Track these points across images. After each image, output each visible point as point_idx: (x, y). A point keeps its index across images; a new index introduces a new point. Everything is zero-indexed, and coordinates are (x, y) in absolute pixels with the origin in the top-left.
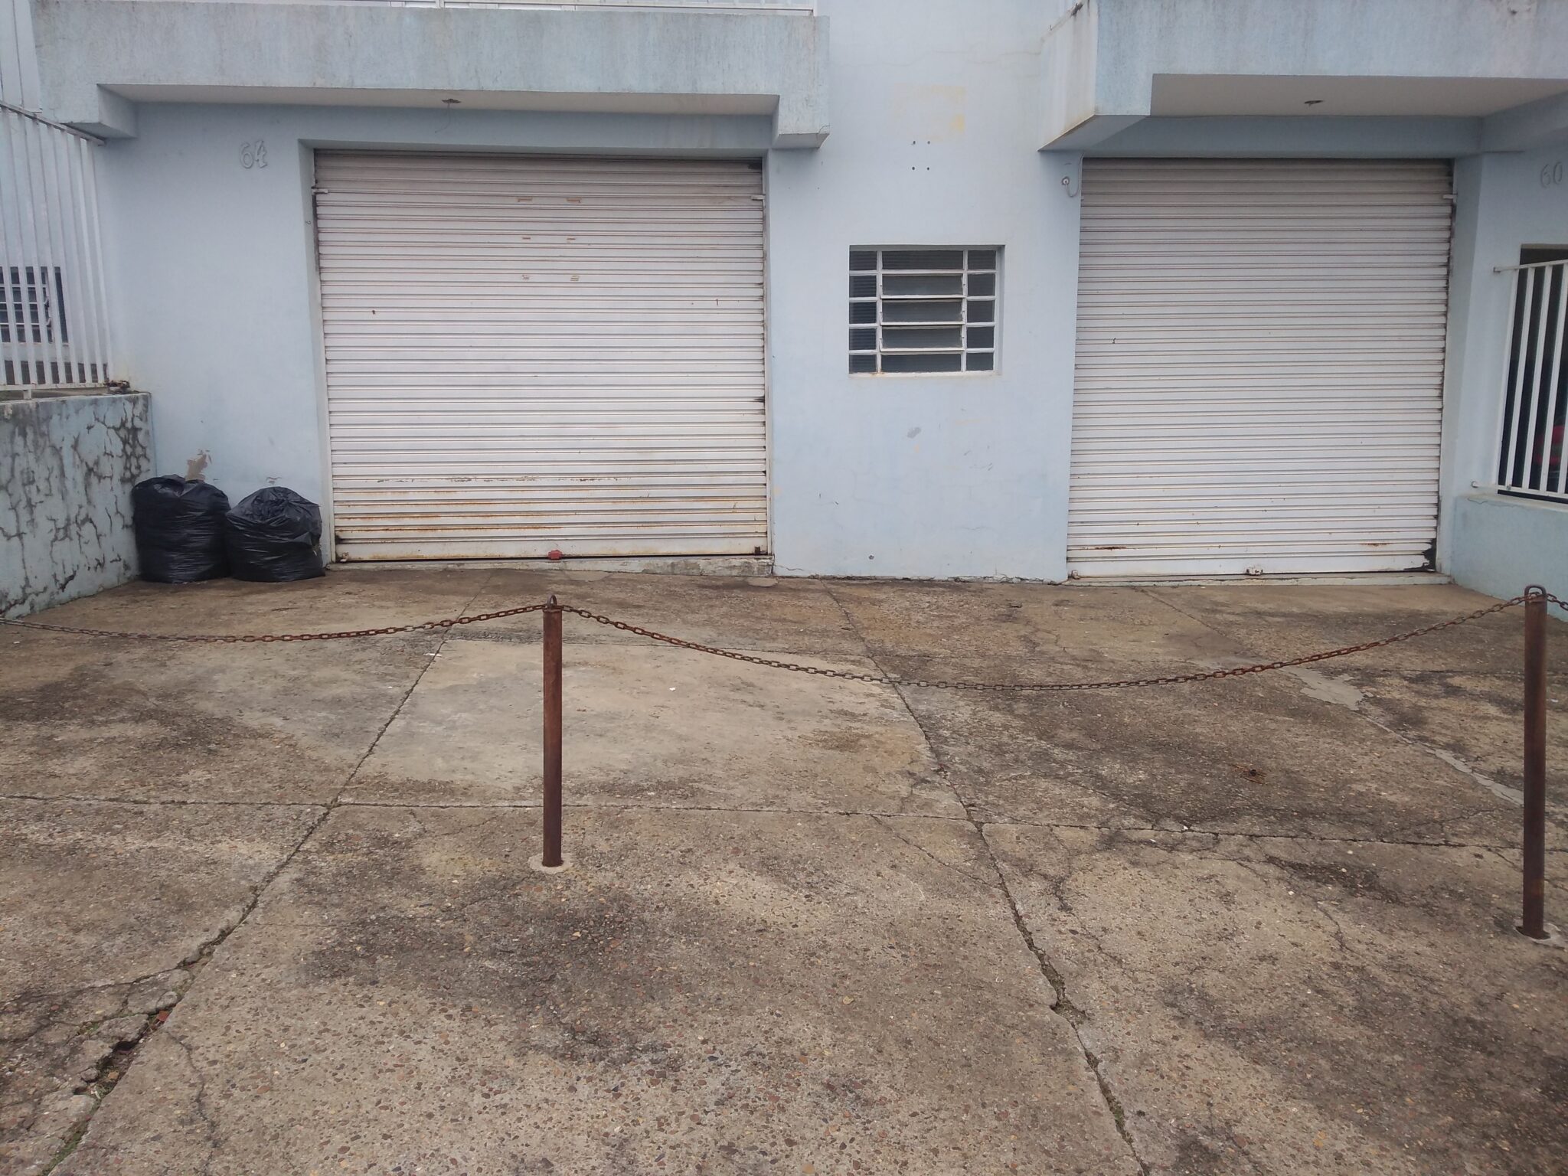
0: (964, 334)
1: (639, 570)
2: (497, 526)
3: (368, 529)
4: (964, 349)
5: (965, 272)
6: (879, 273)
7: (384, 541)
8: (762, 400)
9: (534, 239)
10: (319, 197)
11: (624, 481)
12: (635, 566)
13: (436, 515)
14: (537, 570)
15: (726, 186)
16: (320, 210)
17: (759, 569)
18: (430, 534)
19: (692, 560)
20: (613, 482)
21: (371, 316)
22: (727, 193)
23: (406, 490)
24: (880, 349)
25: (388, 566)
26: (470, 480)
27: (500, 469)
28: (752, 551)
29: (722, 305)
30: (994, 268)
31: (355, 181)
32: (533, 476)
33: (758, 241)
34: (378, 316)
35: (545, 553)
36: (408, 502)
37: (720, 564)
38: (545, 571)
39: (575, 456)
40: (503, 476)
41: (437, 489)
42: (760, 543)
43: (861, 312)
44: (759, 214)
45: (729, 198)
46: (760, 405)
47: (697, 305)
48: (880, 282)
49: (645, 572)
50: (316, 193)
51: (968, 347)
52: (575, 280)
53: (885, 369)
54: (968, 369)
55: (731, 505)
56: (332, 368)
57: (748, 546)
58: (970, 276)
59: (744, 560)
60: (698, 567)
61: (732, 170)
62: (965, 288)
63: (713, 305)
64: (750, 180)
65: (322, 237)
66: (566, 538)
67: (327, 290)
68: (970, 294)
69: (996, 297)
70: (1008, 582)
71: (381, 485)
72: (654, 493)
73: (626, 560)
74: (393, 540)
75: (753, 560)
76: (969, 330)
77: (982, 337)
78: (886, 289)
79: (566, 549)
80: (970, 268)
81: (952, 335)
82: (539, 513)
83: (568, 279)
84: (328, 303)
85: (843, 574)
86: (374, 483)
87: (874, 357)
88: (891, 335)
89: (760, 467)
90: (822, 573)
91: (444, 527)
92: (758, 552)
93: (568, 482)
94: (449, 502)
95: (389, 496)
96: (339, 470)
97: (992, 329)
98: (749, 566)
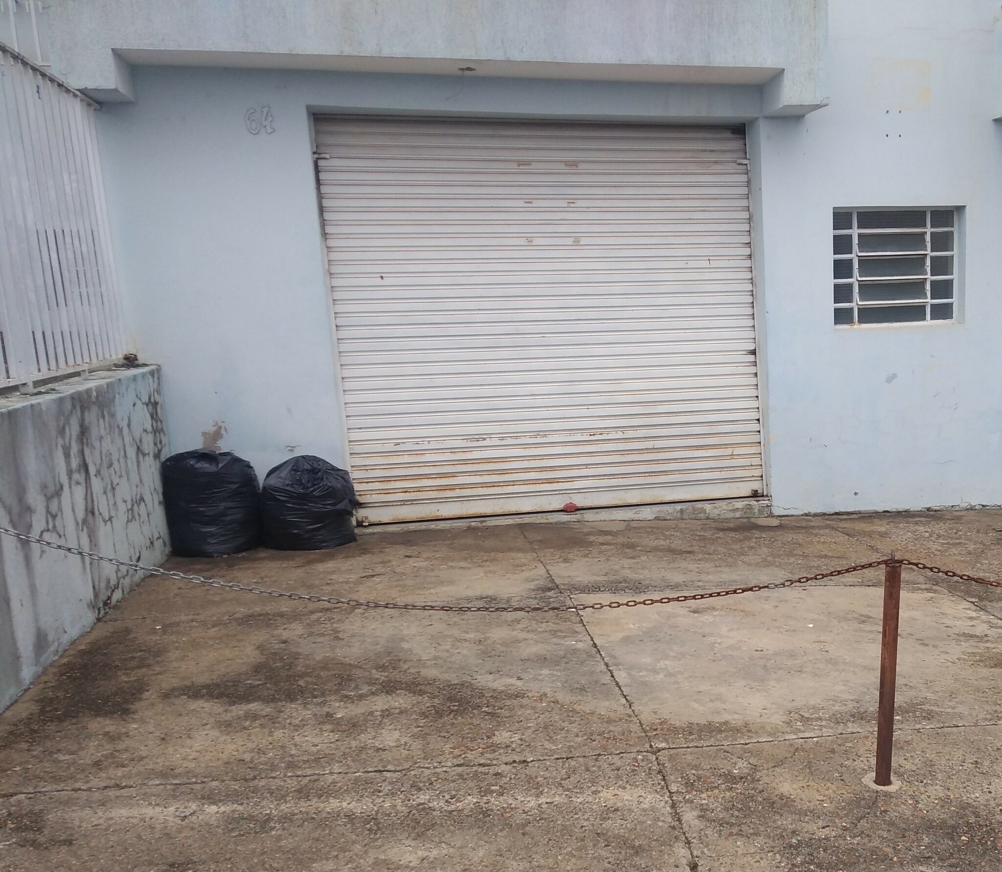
0: (928, 287)
1: (651, 517)
2: (513, 483)
3: (387, 492)
4: (929, 301)
5: (929, 230)
6: (855, 232)
7: (404, 503)
8: (753, 352)
9: (536, 203)
10: (321, 163)
11: (630, 434)
12: (647, 513)
13: (453, 475)
14: (556, 523)
15: (712, 151)
16: (322, 176)
17: (759, 510)
18: (449, 494)
19: (699, 505)
20: (620, 435)
21: (379, 282)
22: (713, 157)
23: (422, 452)
24: (857, 302)
25: (412, 527)
26: (484, 439)
27: (513, 428)
28: (749, 493)
29: (714, 264)
30: (953, 226)
31: (353, 146)
32: (545, 433)
33: (744, 203)
34: (386, 281)
35: (561, 506)
36: (426, 464)
37: (725, 507)
38: (564, 523)
39: (584, 412)
40: (515, 435)
41: (453, 450)
42: (756, 486)
43: (841, 269)
44: (744, 178)
45: (716, 162)
46: (751, 358)
47: (691, 264)
48: (855, 241)
49: (657, 518)
50: (318, 159)
51: (932, 298)
52: (577, 242)
53: (861, 321)
54: (932, 319)
55: (729, 451)
56: (343, 334)
57: (745, 489)
58: (932, 233)
59: (746, 502)
60: (704, 511)
61: (716, 136)
62: (929, 245)
63: (706, 264)
64: (736, 145)
65: (325, 203)
66: (579, 491)
67: (334, 256)
68: (932, 251)
69: (955, 253)
70: (972, 508)
71: (398, 448)
72: (659, 444)
73: (638, 508)
74: (412, 502)
75: (753, 502)
76: (933, 283)
77: (943, 289)
78: (862, 247)
79: (580, 501)
80: (932, 227)
81: (916, 288)
82: (552, 468)
83: (569, 241)
84: (335, 269)
85: (832, 511)
86: (390, 447)
87: (852, 309)
88: (867, 290)
89: (754, 415)
90: (813, 511)
91: (462, 487)
92: (755, 495)
93: (578, 437)
94: (465, 462)
95: (406, 459)
96: (355, 436)
97: (952, 281)
98: (750, 507)
